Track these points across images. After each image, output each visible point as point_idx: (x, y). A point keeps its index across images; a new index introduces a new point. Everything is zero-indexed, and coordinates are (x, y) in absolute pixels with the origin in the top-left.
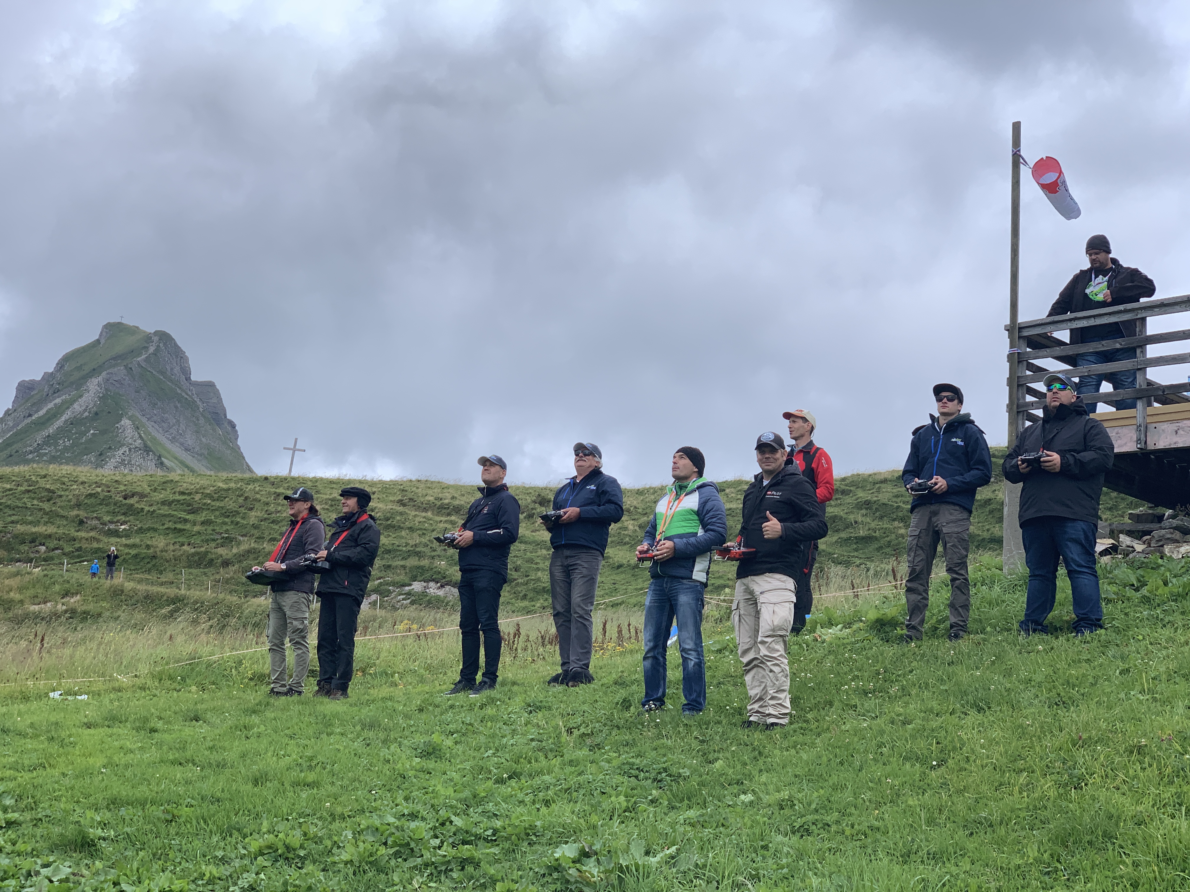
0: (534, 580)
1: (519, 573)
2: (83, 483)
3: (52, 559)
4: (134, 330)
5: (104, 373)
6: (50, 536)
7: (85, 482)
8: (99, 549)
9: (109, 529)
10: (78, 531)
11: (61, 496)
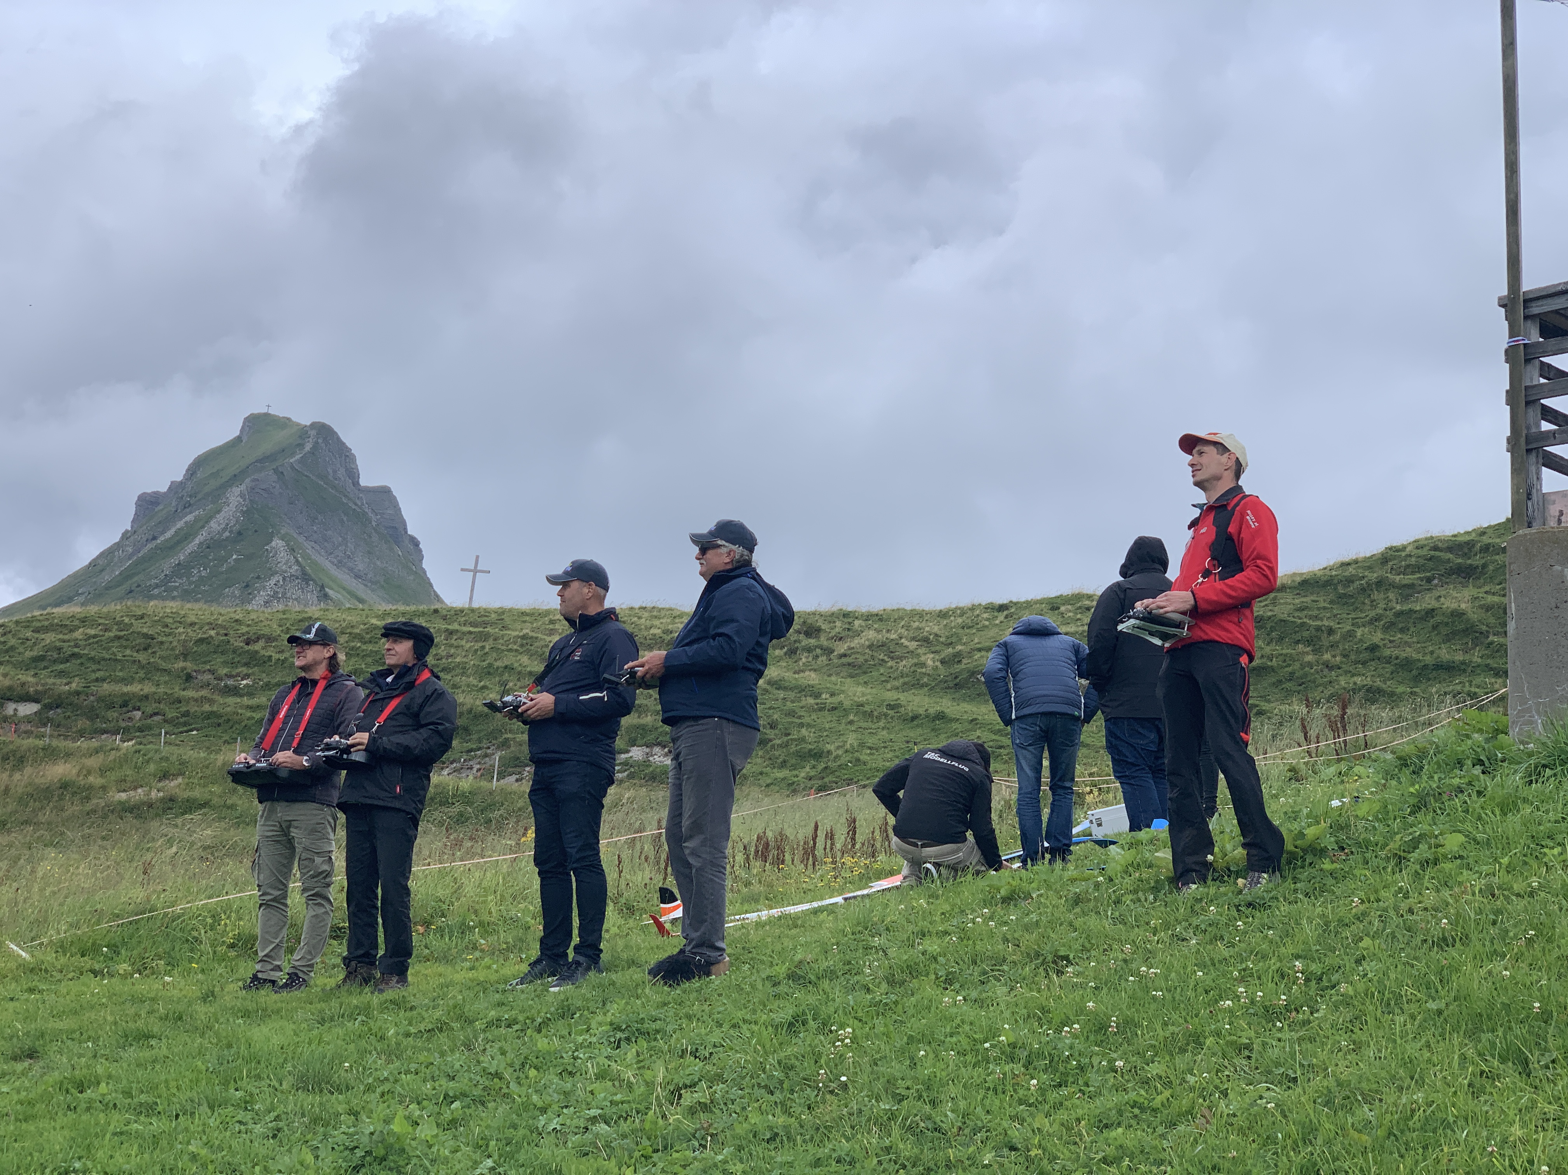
0: (795, 740)
1: (777, 731)
2: (192, 624)
3: (149, 728)
4: (284, 423)
5: (248, 480)
6: (146, 697)
7: (195, 623)
8: (212, 713)
9: (226, 686)
10: (184, 690)
11: (162, 643)
